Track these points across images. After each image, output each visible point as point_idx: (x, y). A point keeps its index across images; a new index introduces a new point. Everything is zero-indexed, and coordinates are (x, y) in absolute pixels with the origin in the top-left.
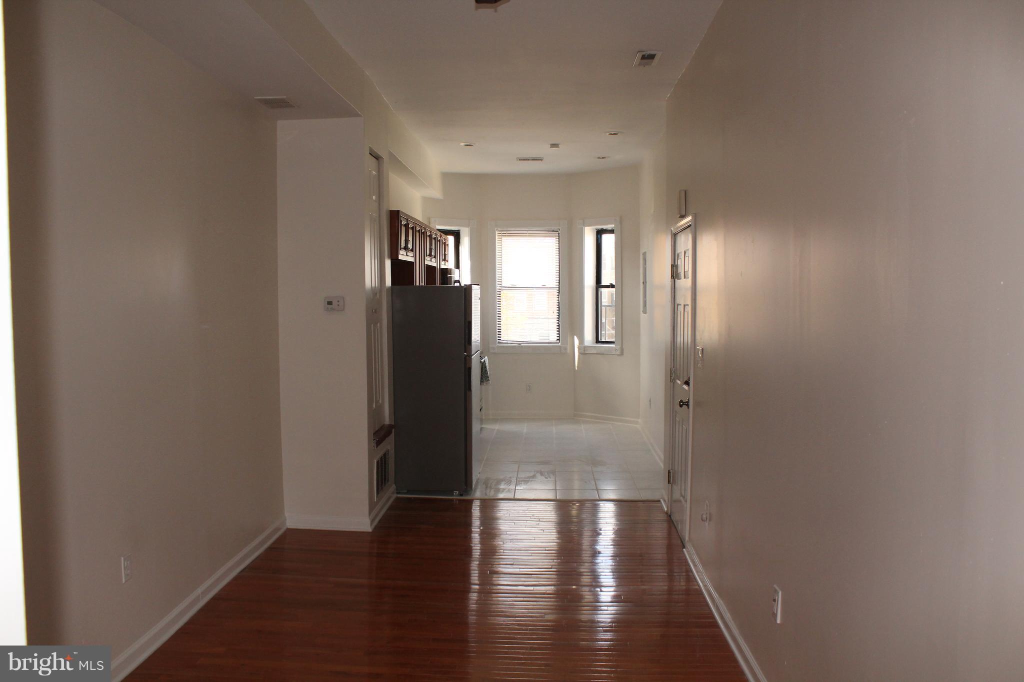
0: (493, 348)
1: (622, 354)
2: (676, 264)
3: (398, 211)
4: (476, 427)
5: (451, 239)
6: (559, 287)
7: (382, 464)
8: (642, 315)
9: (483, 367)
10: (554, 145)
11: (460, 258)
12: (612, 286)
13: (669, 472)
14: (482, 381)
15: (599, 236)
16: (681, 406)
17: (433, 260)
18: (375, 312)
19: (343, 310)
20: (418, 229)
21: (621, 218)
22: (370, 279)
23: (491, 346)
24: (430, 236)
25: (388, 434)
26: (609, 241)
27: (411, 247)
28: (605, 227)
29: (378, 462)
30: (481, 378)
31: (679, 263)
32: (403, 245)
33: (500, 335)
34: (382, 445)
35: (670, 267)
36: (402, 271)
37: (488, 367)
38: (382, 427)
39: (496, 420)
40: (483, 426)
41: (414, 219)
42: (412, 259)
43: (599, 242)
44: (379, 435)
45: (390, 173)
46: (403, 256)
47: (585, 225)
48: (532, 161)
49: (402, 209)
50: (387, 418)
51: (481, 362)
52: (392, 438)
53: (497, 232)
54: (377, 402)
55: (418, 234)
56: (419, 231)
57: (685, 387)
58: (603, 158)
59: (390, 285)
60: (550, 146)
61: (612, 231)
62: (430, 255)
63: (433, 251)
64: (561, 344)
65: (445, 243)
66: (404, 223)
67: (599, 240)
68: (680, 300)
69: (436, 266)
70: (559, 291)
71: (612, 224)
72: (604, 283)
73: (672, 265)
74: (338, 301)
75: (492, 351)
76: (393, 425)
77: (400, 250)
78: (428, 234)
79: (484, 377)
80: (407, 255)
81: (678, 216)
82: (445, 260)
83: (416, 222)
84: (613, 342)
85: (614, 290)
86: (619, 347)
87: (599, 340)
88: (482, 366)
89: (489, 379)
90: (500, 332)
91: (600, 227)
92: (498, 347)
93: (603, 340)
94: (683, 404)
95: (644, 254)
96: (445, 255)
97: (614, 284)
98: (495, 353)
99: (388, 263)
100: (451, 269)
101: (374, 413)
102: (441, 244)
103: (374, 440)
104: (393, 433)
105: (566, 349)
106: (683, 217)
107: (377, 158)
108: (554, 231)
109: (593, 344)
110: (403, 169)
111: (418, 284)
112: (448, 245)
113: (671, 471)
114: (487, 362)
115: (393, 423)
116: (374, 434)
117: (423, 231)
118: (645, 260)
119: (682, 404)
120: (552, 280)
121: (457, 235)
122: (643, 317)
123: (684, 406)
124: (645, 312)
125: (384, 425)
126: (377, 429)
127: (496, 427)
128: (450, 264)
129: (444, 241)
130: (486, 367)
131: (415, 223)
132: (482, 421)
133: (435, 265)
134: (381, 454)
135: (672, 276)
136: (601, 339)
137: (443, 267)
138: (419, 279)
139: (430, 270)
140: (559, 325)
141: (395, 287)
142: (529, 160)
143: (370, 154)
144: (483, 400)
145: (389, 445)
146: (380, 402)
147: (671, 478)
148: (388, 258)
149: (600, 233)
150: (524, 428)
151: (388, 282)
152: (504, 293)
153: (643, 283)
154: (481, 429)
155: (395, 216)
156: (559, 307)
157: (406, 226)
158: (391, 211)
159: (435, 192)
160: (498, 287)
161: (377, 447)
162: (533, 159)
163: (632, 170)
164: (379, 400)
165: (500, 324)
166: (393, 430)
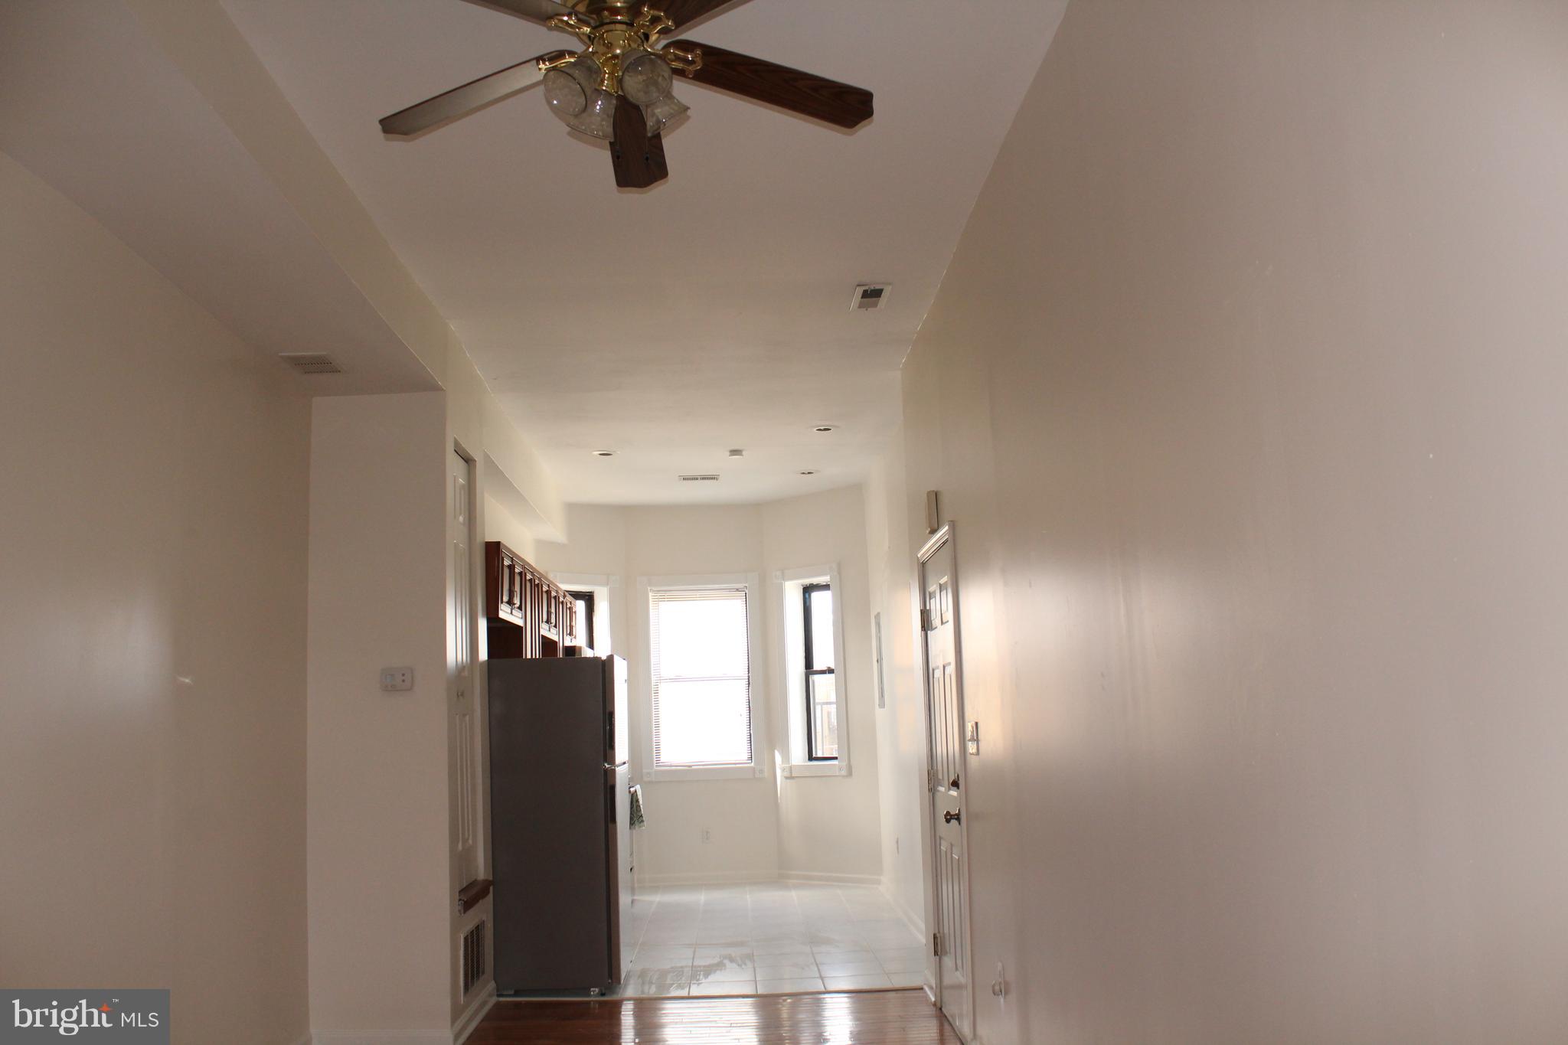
0: (649, 773)
1: (850, 774)
2: (928, 608)
3: (498, 543)
4: (624, 899)
5: (580, 606)
6: (749, 677)
7: (472, 942)
8: (879, 712)
9: (634, 800)
10: (735, 452)
11: (595, 635)
12: (830, 671)
13: (935, 937)
14: (632, 823)
15: (807, 596)
16: (948, 821)
17: (553, 630)
18: (462, 695)
19: (410, 689)
20: (529, 577)
21: (839, 565)
22: (455, 651)
23: (644, 771)
24: (548, 592)
25: (482, 893)
26: (822, 602)
27: (519, 603)
28: (815, 580)
29: (466, 939)
30: (631, 819)
31: (933, 607)
32: (506, 598)
33: (658, 753)
34: (471, 912)
35: (919, 613)
36: (504, 638)
37: (641, 802)
38: (473, 884)
39: (655, 889)
40: (635, 898)
41: (522, 560)
42: (520, 622)
43: (808, 604)
44: (469, 896)
45: (486, 495)
46: (505, 613)
47: (784, 578)
48: (702, 481)
49: (505, 541)
50: (481, 869)
51: (630, 792)
52: (487, 903)
53: (650, 594)
54: (465, 841)
55: (528, 584)
56: (530, 580)
57: (954, 793)
58: (809, 473)
59: (486, 659)
60: (728, 453)
61: (826, 587)
62: (548, 621)
63: (553, 616)
64: (755, 764)
65: (571, 609)
66: (507, 562)
67: (808, 601)
68: (936, 661)
69: (557, 641)
70: (749, 681)
71: (826, 575)
72: (817, 666)
73: (921, 610)
74: (403, 675)
75: (646, 779)
76: (490, 881)
77: (502, 602)
78: (545, 588)
79: (635, 816)
80: (511, 613)
81: (928, 532)
82: (571, 634)
83: (525, 565)
84: (836, 758)
85: (832, 676)
86: (844, 764)
87: (814, 756)
88: (632, 799)
89: (644, 819)
90: (658, 749)
91: (808, 581)
92: (656, 771)
93: (820, 755)
94: (951, 818)
95: (878, 616)
96: (571, 627)
97: (833, 667)
98: (650, 782)
99: (482, 625)
100: (580, 648)
101: (460, 860)
102: (565, 610)
103: (460, 900)
104: (491, 895)
105: (761, 771)
106: (933, 532)
107: (468, 460)
108: (737, 590)
109: (806, 762)
110: (506, 486)
111: (529, 656)
112: (575, 612)
113: (938, 935)
114: (639, 793)
115: (491, 879)
116: (460, 892)
117: (537, 582)
118: (878, 625)
119: (949, 817)
120: (738, 664)
121: (589, 599)
122: (880, 713)
123: (954, 822)
124: (882, 705)
125: (476, 880)
126: (465, 886)
127: (657, 898)
128: (580, 640)
129: (569, 605)
130: (637, 801)
131: (523, 567)
132: (633, 891)
133: (555, 638)
134: (470, 927)
135: (923, 627)
136: (816, 754)
137: (568, 643)
138: (531, 650)
139: (548, 645)
140: (750, 735)
141: (495, 661)
142: (697, 479)
143: (455, 451)
144: (634, 854)
145: (483, 913)
146: (470, 842)
147: (938, 946)
148: (483, 616)
149: (808, 590)
150: (701, 898)
151: (483, 654)
152: (664, 689)
153: (878, 661)
154: (633, 901)
155: (493, 550)
156: (749, 707)
157: (511, 568)
158: (486, 542)
159: (554, 531)
160: (654, 679)
161: (465, 913)
162: (704, 478)
163: (854, 492)
164: (468, 839)
165: (658, 736)
166: (491, 888)
